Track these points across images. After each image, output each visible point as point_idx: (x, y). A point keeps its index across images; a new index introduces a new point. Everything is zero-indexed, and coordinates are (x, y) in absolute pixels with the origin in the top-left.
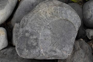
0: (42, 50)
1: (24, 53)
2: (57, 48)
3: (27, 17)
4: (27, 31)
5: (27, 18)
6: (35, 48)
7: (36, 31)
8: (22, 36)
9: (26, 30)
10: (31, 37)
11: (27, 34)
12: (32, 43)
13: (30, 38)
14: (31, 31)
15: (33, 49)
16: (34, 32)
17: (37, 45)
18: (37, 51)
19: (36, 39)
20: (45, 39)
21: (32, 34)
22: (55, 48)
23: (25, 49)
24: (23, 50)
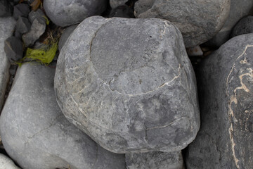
0: (167, 83)
1: (184, 124)
2: (155, 52)
3: (102, 139)
4: (132, 129)
5: (104, 138)
6: (165, 102)
7: (126, 107)
8: (146, 139)
9: (130, 131)
10: (144, 115)
11: (139, 128)
12: (156, 111)
13: (147, 118)
14: (128, 118)
15: (169, 105)
16: (130, 110)
17: (157, 97)
18: (171, 94)
19: (145, 102)
20: (140, 82)
21: (136, 116)
22: (156, 56)
23: (175, 124)
24: (178, 130)
